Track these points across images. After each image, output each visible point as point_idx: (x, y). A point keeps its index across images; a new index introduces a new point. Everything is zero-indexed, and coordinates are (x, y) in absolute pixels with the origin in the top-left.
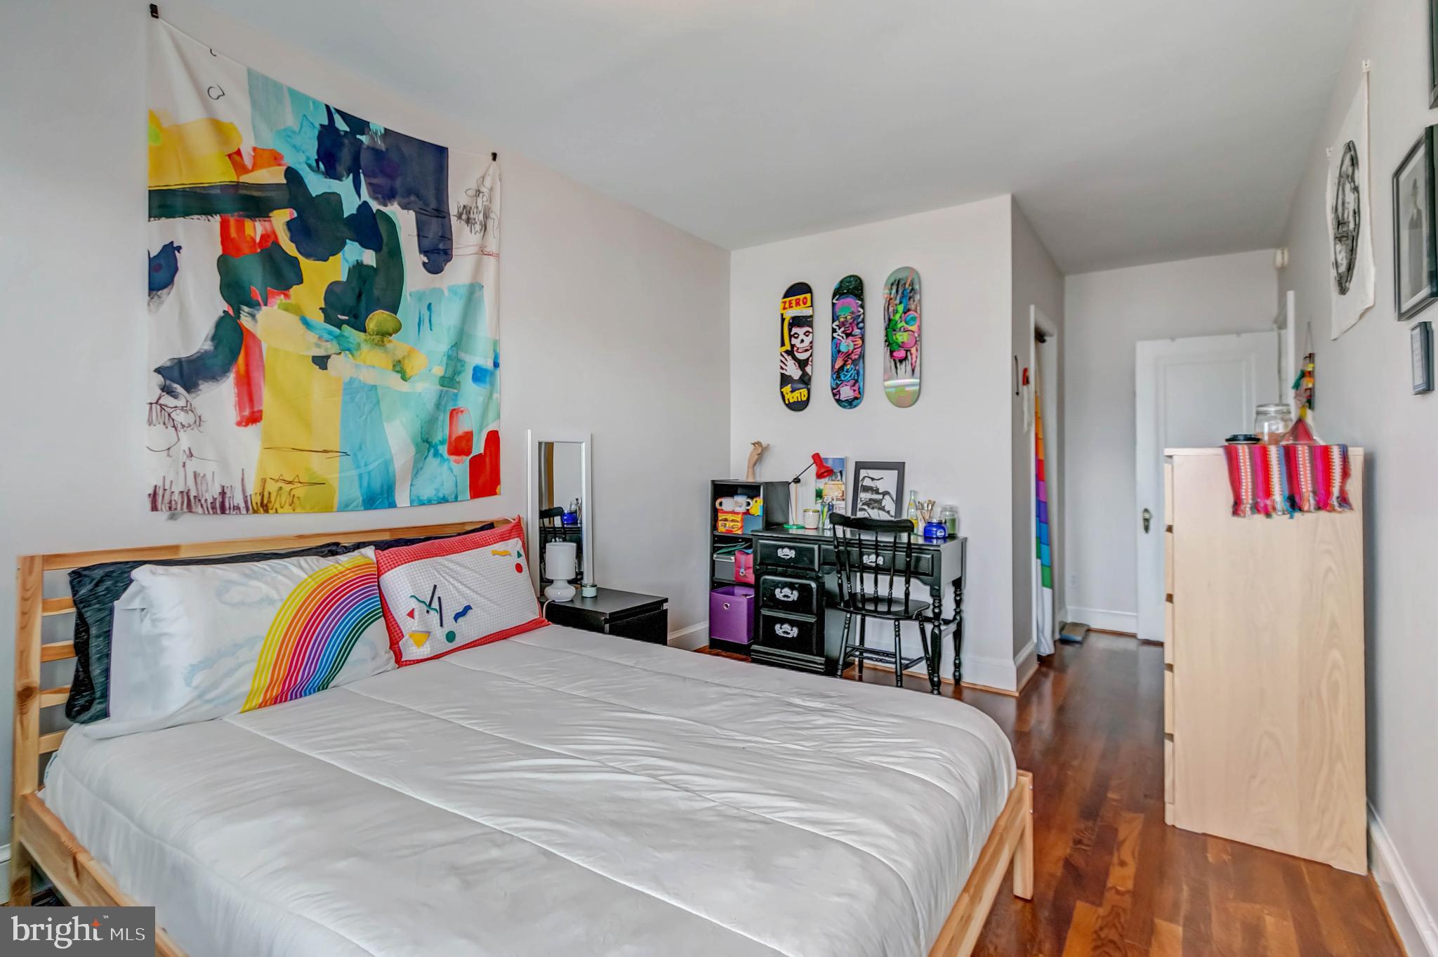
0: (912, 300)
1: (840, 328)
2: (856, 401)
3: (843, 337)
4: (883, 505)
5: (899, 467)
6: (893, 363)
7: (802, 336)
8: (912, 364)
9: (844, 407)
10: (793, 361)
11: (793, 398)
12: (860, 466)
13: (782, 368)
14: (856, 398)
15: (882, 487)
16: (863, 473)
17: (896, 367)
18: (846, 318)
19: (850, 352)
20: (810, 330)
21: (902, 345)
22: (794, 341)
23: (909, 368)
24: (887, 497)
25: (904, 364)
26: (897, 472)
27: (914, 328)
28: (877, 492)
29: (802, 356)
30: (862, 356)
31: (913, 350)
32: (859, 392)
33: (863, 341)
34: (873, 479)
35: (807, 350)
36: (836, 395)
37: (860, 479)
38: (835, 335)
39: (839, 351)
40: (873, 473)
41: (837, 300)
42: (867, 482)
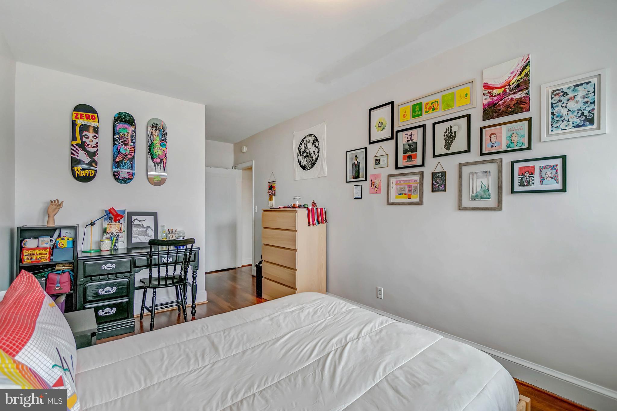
0: (164, 136)
1: (120, 140)
2: (129, 180)
3: (122, 145)
4: (147, 233)
5: (155, 215)
6: (153, 164)
7: (91, 138)
8: (164, 166)
9: (121, 183)
10: (83, 152)
11: (83, 174)
12: (130, 214)
13: (72, 154)
14: (130, 179)
15: (146, 224)
16: (133, 218)
17: (155, 166)
18: (125, 135)
19: (127, 154)
20: (97, 135)
21: (158, 156)
22: (84, 140)
23: (162, 167)
24: (149, 229)
25: (160, 165)
26: (153, 216)
27: (165, 149)
28: (143, 226)
29: (92, 150)
30: (134, 157)
31: (164, 159)
32: (132, 176)
33: (135, 149)
34: (140, 221)
35: (94, 147)
36: (117, 175)
37: (132, 221)
38: (116, 142)
39: (119, 152)
40: (139, 218)
41: (117, 123)
42: (136, 222)
